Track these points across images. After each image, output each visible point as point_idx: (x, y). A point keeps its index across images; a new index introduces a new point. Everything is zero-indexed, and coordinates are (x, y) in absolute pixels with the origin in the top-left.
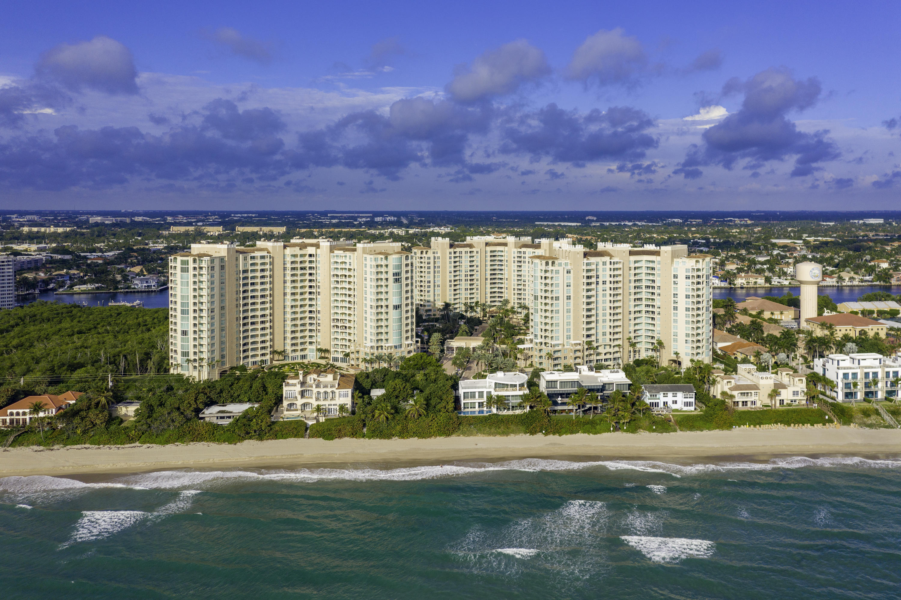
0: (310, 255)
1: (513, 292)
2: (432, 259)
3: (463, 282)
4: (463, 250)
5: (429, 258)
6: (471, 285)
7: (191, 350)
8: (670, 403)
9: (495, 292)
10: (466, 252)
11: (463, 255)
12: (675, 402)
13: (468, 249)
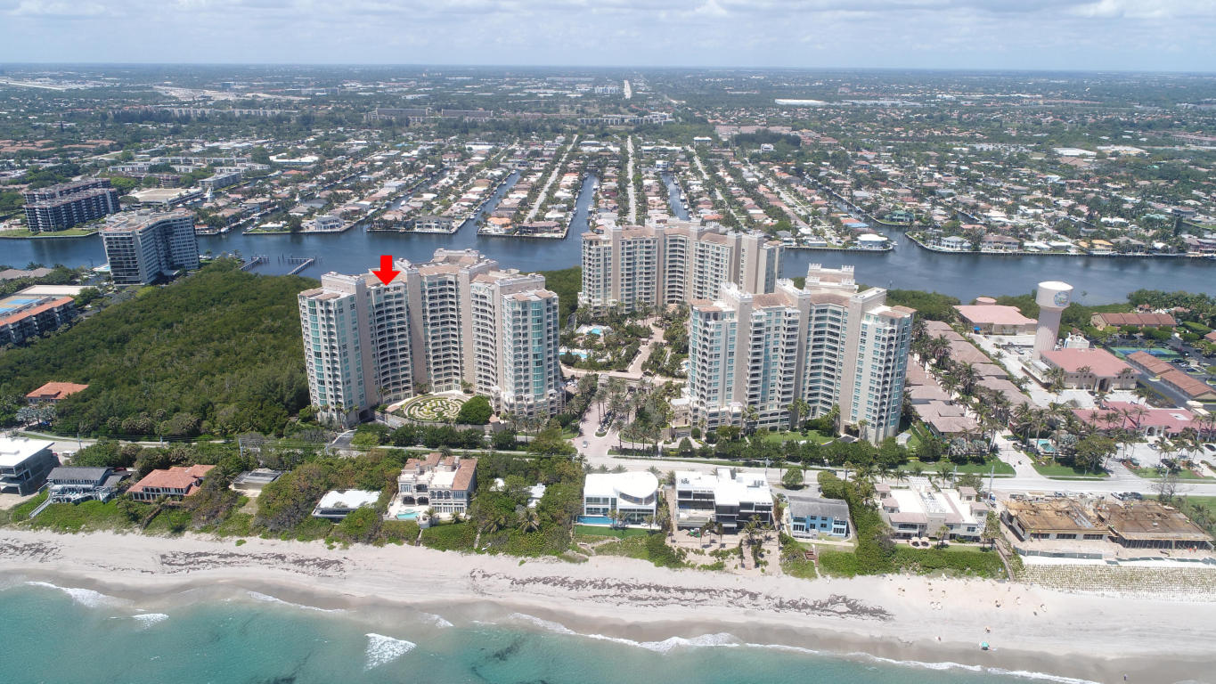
1: (693, 289)
2: (602, 250)
3: (638, 276)
5: (599, 249)
6: (646, 279)
7: (328, 393)
8: (818, 526)
9: (674, 286)
10: (642, 242)
11: (638, 244)
12: (823, 526)
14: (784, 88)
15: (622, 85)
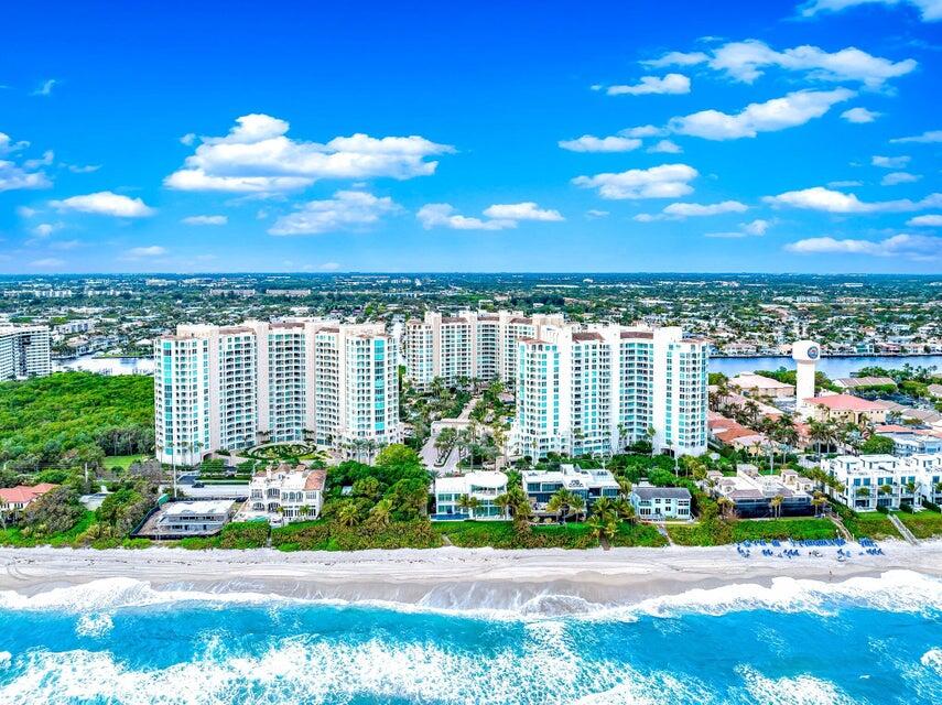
0: (296, 336)
1: (504, 367)
2: (425, 334)
3: (456, 356)
4: (456, 324)
5: (421, 333)
7: (175, 434)
8: (663, 511)
10: (458, 327)
11: (456, 329)
13: (460, 324)
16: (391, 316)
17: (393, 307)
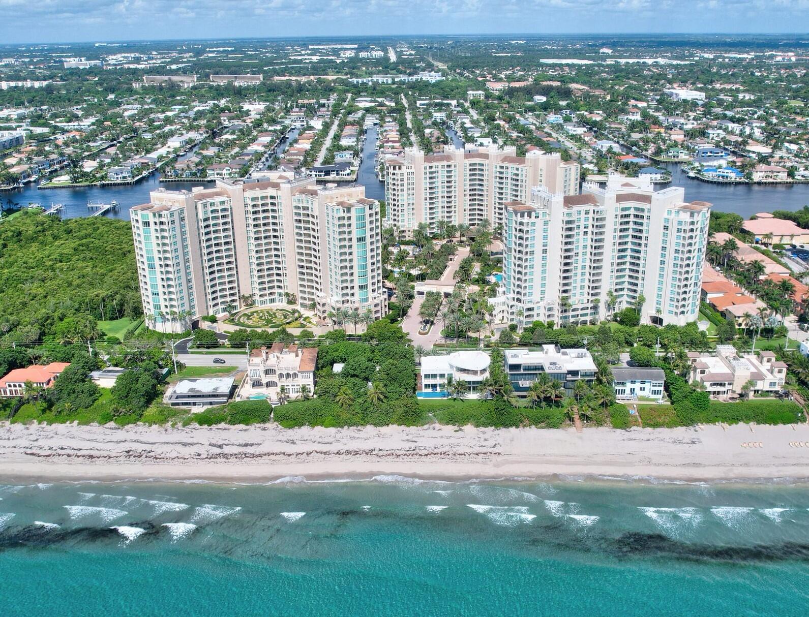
0: (272, 197)
1: (494, 210)
2: (405, 175)
3: (440, 199)
4: (440, 164)
5: (402, 175)
6: (448, 202)
7: (162, 304)
8: (637, 391)
9: (474, 209)
10: (443, 166)
11: (440, 169)
12: (642, 389)
13: (446, 163)
14: (547, 50)
15: (386, 51)
16: (363, 119)
17: (364, 103)
